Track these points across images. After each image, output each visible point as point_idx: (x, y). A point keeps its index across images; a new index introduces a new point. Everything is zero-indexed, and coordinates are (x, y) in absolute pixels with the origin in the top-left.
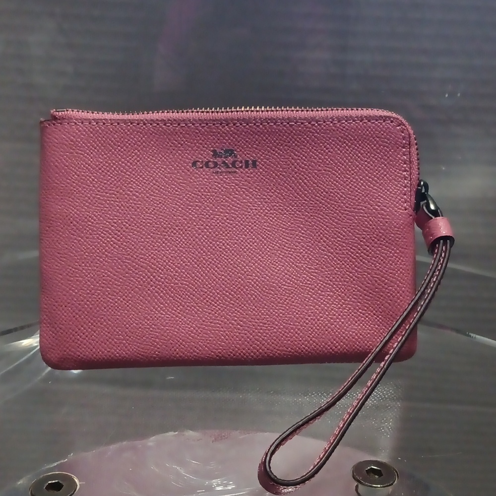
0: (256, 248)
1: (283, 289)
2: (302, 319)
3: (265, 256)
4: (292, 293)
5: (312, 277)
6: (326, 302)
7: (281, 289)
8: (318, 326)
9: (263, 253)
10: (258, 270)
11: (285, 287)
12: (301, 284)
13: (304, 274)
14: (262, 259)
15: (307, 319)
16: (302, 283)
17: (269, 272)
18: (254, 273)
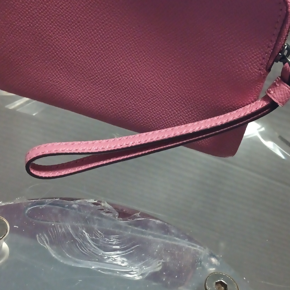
0: (136, 56)
1: (149, 91)
2: (158, 115)
3: (142, 64)
4: (155, 96)
5: (173, 89)
6: (178, 109)
7: (148, 91)
8: (168, 122)
9: (140, 61)
10: (134, 73)
11: (151, 90)
12: (163, 92)
13: (168, 86)
14: (138, 66)
15: (161, 116)
16: (165, 92)
17: (142, 77)
18: (130, 73)
